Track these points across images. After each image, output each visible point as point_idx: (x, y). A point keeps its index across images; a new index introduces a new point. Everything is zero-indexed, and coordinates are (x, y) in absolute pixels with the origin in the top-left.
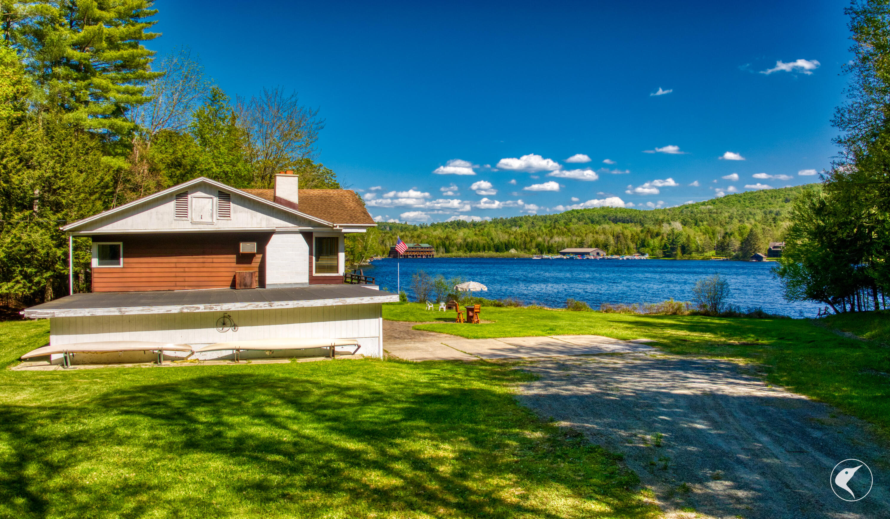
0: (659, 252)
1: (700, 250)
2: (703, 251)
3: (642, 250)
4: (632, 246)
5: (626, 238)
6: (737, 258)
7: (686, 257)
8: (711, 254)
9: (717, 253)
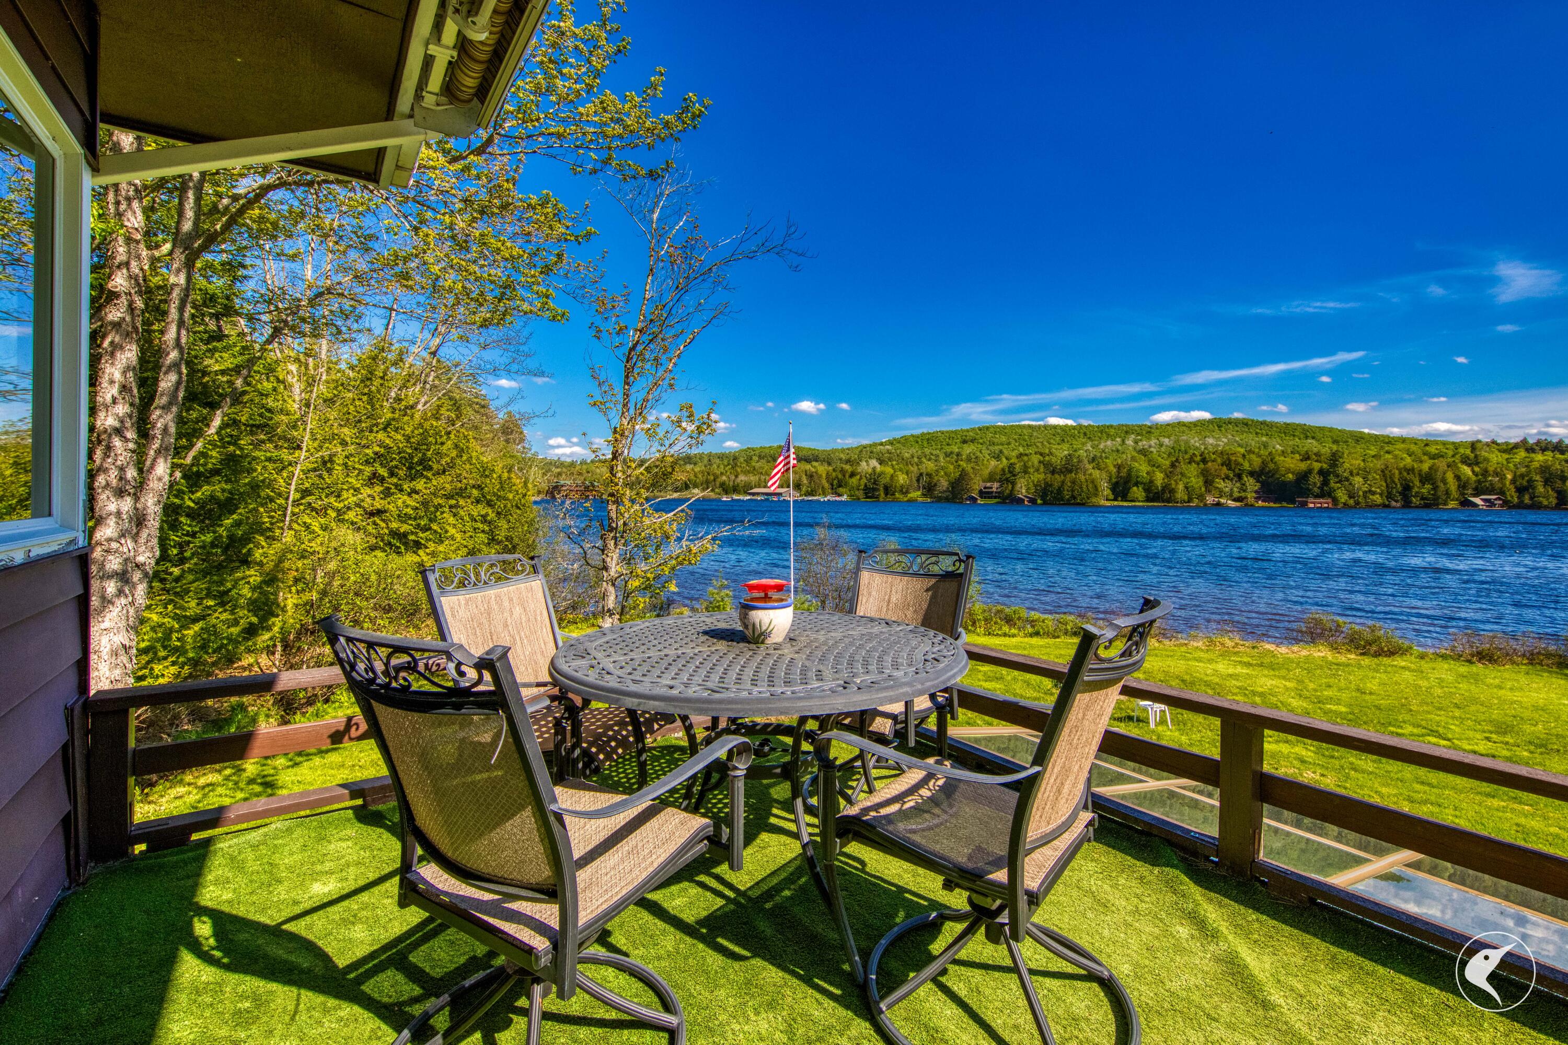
0: (860, 494)
1: (904, 491)
2: (907, 492)
3: (841, 490)
4: (827, 485)
5: (821, 476)
6: (947, 500)
7: (890, 498)
8: (916, 494)
9: (924, 495)
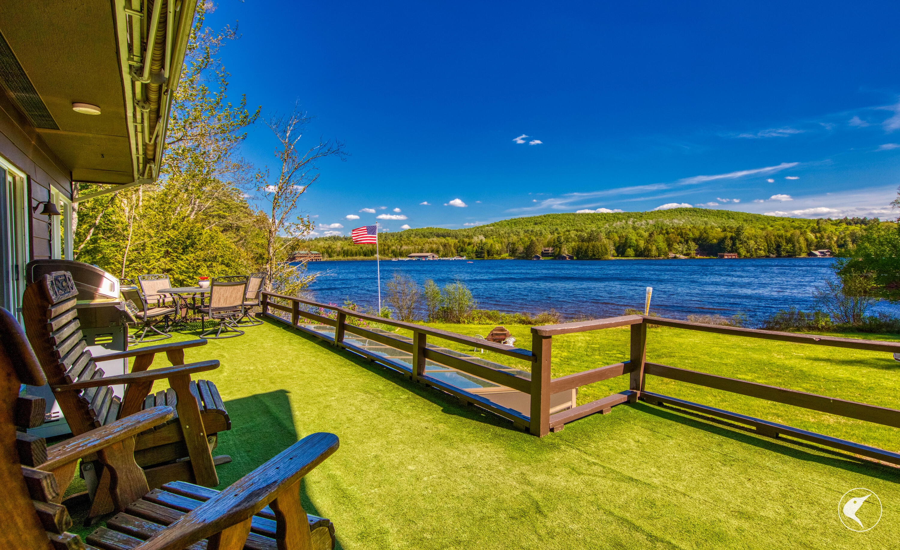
0: (473, 255)
1: (499, 253)
2: (500, 254)
3: (462, 254)
4: (454, 251)
5: (450, 246)
6: (523, 258)
7: (490, 257)
8: (505, 255)
9: (509, 255)
